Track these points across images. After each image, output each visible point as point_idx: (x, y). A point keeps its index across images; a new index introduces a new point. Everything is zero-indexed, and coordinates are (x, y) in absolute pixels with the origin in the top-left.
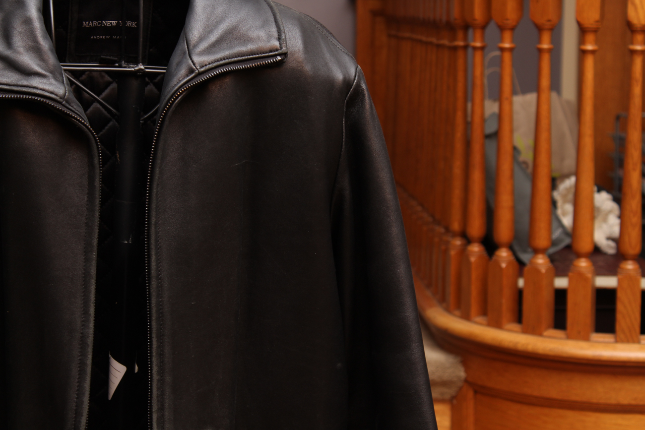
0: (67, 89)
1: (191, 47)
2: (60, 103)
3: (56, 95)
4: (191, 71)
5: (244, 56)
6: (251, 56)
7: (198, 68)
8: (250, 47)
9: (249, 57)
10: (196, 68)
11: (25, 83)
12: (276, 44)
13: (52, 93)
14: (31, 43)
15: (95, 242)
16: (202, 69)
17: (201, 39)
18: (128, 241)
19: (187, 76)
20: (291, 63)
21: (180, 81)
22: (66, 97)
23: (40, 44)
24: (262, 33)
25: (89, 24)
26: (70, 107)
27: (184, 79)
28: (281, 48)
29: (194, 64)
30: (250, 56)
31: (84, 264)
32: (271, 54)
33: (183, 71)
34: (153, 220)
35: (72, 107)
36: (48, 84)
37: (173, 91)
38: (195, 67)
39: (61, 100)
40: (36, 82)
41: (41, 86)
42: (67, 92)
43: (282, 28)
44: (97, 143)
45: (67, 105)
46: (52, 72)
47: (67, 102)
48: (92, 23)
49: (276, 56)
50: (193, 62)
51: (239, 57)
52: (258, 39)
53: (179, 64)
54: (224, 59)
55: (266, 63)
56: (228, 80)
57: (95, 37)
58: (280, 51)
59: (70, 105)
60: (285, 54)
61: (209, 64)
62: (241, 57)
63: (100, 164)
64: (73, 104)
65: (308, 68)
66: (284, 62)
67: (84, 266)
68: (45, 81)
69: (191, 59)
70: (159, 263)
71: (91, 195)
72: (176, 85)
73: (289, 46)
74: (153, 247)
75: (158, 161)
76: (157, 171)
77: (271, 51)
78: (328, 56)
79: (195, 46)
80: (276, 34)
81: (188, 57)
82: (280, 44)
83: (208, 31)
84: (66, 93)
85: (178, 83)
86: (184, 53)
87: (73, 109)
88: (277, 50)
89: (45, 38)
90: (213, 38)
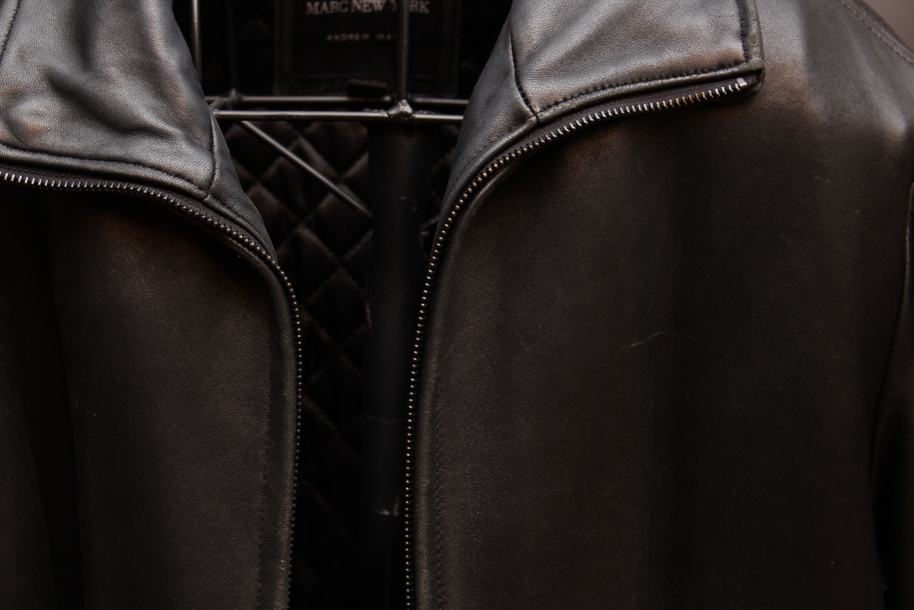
0: (217, 166)
1: (522, 59)
2: (199, 200)
3: (190, 181)
4: (520, 118)
5: (654, 79)
6: (672, 80)
7: (537, 109)
8: (671, 56)
9: (665, 81)
10: (533, 111)
11: (115, 151)
12: (737, 47)
13: (178, 175)
14: (135, 55)
15: (285, 533)
16: (547, 114)
17: (549, 39)
18: (390, 510)
19: (510, 130)
20: (772, 94)
21: (492, 143)
22: (213, 186)
23: (156, 57)
24: (700, 23)
25: (320, 6)
26: (225, 210)
27: (500, 138)
28: (748, 58)
29: (527, 102)
30: (668, 77)
31: (260, 585)
32: (722, 72)
33: (500, 118)
34: (424, 483)
35: (229, 208)
36: (170, 154)
37: (471, 170)
38: (530, 107)
39: (201, 192)
40: (143, 149)
41: (153, 159)
42: (217, 172)
43: (751, 8)
44: (288, 294)
45: (217, 205)
46: (183, 125)
47: (216, 196)
48: (329, 6)
49: (734, 77)
50: (524, 95)
51: (641, 80)
52: (692, 36)
53: (491, 101)
54: (603, 88)
55: (707, 95)
56: (615, 141)
57: (337, 37)
58: (744, 66)
59: (224, 204)
60: (758, 73)
61: (565, 100)
62: (647, 80)
63: (298, 346)
64: (231, 202)
65: (816, 106)
66: (756, 93)
67: (260, 590)
68: (164, 146)
69: (521, 89)
70: (440, 586)
71: (276, 418)
72: (480, 153)
73: (770, 51)
74: (423, 547)
75: (436, 341)
76: (433, 365)
77: (721, 66)
78: (869, 75)
79: (532, 56)
80: (735, 24)
81: (514, 84)
82: (746, 49)
83: (567, 20)
84: (213, 175)
85: (486, 148)
86: (506, 74)
87: (231, 214)
88: (737, 63)
89: (171, 42)
90: (577, 36)
